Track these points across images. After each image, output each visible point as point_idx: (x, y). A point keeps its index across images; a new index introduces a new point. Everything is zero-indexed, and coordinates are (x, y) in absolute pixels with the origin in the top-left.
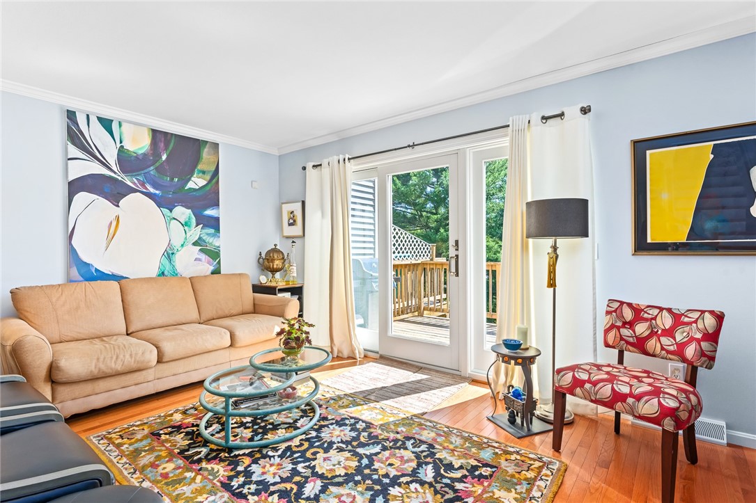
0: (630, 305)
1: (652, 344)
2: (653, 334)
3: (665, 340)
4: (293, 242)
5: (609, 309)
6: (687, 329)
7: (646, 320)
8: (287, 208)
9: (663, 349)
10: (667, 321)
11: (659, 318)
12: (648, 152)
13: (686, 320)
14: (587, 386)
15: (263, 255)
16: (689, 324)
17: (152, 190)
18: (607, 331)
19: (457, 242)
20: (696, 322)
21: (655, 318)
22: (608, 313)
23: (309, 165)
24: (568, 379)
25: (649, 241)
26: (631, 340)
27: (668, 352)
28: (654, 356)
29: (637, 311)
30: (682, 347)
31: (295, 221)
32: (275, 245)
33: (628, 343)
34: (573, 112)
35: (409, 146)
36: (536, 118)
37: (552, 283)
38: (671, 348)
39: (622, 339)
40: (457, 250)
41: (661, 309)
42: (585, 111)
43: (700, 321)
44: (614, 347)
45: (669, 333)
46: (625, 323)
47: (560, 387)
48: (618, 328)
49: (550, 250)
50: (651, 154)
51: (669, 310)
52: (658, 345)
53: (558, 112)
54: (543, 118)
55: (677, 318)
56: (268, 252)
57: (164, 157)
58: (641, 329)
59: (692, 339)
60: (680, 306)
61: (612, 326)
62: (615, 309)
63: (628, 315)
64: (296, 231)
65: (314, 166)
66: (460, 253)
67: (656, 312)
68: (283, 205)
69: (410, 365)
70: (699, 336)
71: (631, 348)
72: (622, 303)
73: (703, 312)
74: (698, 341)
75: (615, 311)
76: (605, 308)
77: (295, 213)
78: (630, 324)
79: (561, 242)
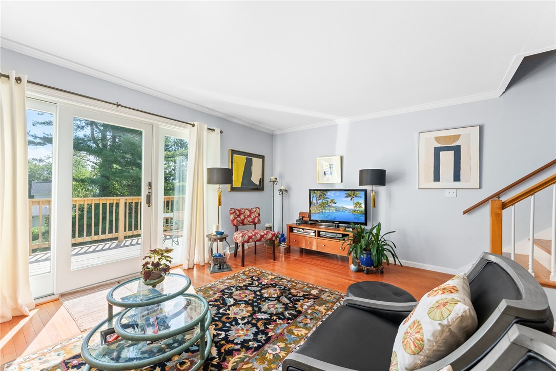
0: (237, 210)
1: (246, 221)
2: (245, 218)
3: (249, 219)
5: (232, 212)
6: (254, 214)
7: (242, 213)
9: (248, 222)
10: (248, 213)
11: (246, 213)
12: (234, 155)
13: (253, 211)
18: (233, 220)
19: (150, 184)
20: (255, 211)
21: (244, 213)
25: (234, 187)
26: (240, 221)
27: (250, 222)
28: (246, 225)
29: (239, 211)
30: (254, 220)
35: (122, 106)
37: (220, 204)
39: (237, 222)
40: (150, 189)
42: (221, 132)
44: (236, 225)
45: (249, 216)
46: (237, 216)
48: (236, 218)
49: (218, 190)
51: (247, 209)
55: (250, 212)
58: (242, 217)
60: (250, 207)
62: (234, 211)
63: (238, 213)
66: (152, 191)
67: (244, 210)
69: (105, 285)
70: (257, 215)
71: (241, 224)
72: (235, 209)
73: (255, 208)
78: (239, 216)
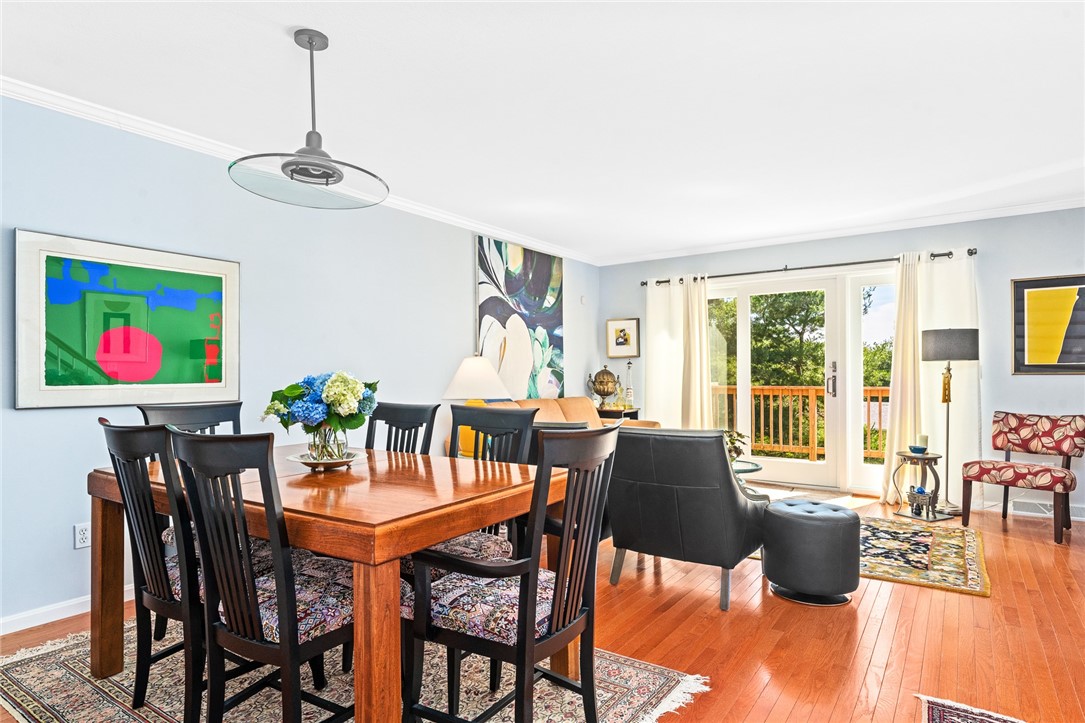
0: (1014, 415)
1: (1034, 444)
2: (1035, 436)
3: (1044, 440)
4: (629, 363)
5: (996, 419)
6: (1063, 429)
7: (1029, 425)
8: (614, 327)
9: (1043, 446)
10: (1047, 426)
11: (1039, 425)
12: (1026, 291)
13: (1062, 423)
14: (993, 472)
15: (593, 378)
16: (1065, 425)
17: (524, 311)
18: (995, 437)
19: (834, 364)
20: (1069, 424)
21: (1036, 424)
22: (995, 422)
23: (652, 282)
24: (975, 470)
25: (1026, 363)
26: (1017, 442)
27: (1048, 448)
28: (1036, 453)
29: (1021, 419)
30: (1059, 443)
31: (626, 340)
32: (605, 367)
33: (1014, 444)
34: (960, 253)
35: (789, 270)
36: (925, 256)
37: (947, 399)
38: (1051, 445)
39: (1009, 441)
40: (834, 371)
41: (1041, 417)
42: (971, 253)
43: (1073, 423)
44: (1002, 449)
45: (1049, 434)
46: (1011, 429)
47: (968, 477)
48: (1006, 433)
49: (945, 371)
50: (1028, 293)
51: (1047, 417)
52: (1040, 444)
53: (946, 251)
54: (932, 255)
55: (1055, 423)
56: (598, 374)
57: (530, 276)
58: (1025, 433)
59: (1067, 437)
60: (1056, 414)
61: (1000, 432)
62: (1001, 418)
63: (1013, 423)
64: (629, 350)
65: (657, 282)
66: (838, 374)
67: (1037, 419)
68: (609, 323)
70: (1072, 434)
71: (1017, 448)
72: (1007, 414)
73: (1075, 417)
74: (1072, 437)
75: (1002, 420)
76: (992, 419)
77: (627, 331)
78: (1016, 430)
79: (954, 364)
